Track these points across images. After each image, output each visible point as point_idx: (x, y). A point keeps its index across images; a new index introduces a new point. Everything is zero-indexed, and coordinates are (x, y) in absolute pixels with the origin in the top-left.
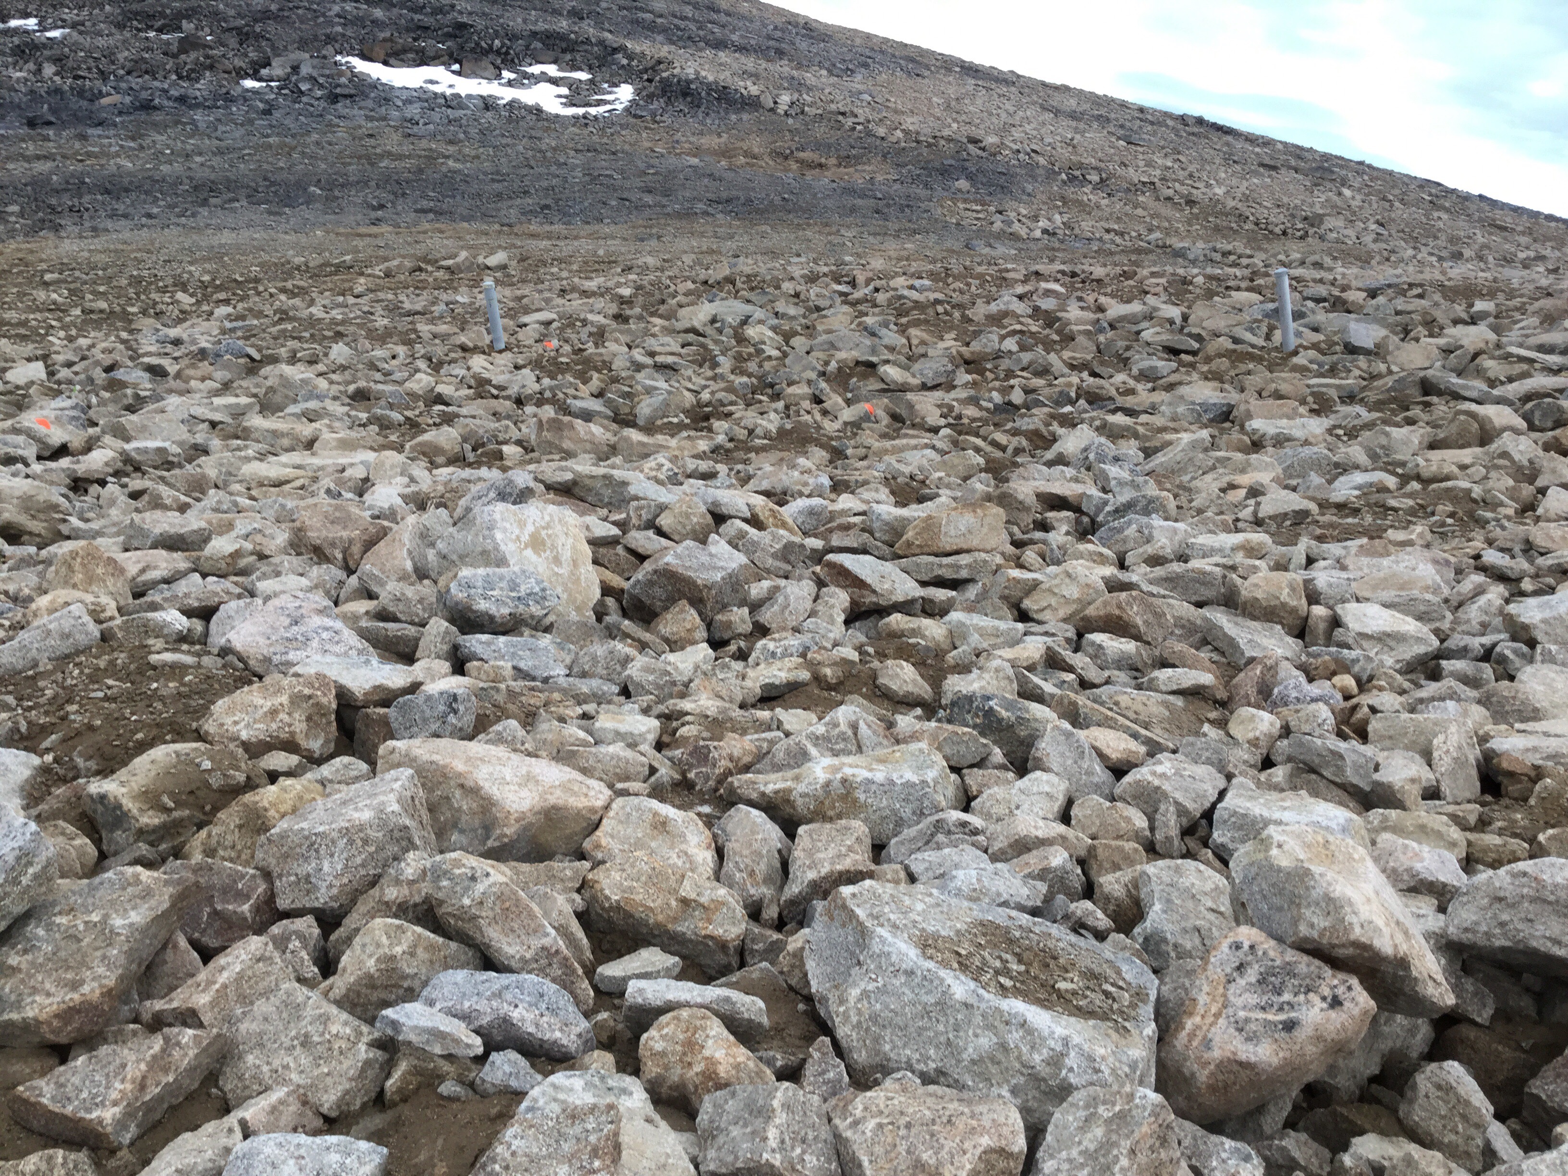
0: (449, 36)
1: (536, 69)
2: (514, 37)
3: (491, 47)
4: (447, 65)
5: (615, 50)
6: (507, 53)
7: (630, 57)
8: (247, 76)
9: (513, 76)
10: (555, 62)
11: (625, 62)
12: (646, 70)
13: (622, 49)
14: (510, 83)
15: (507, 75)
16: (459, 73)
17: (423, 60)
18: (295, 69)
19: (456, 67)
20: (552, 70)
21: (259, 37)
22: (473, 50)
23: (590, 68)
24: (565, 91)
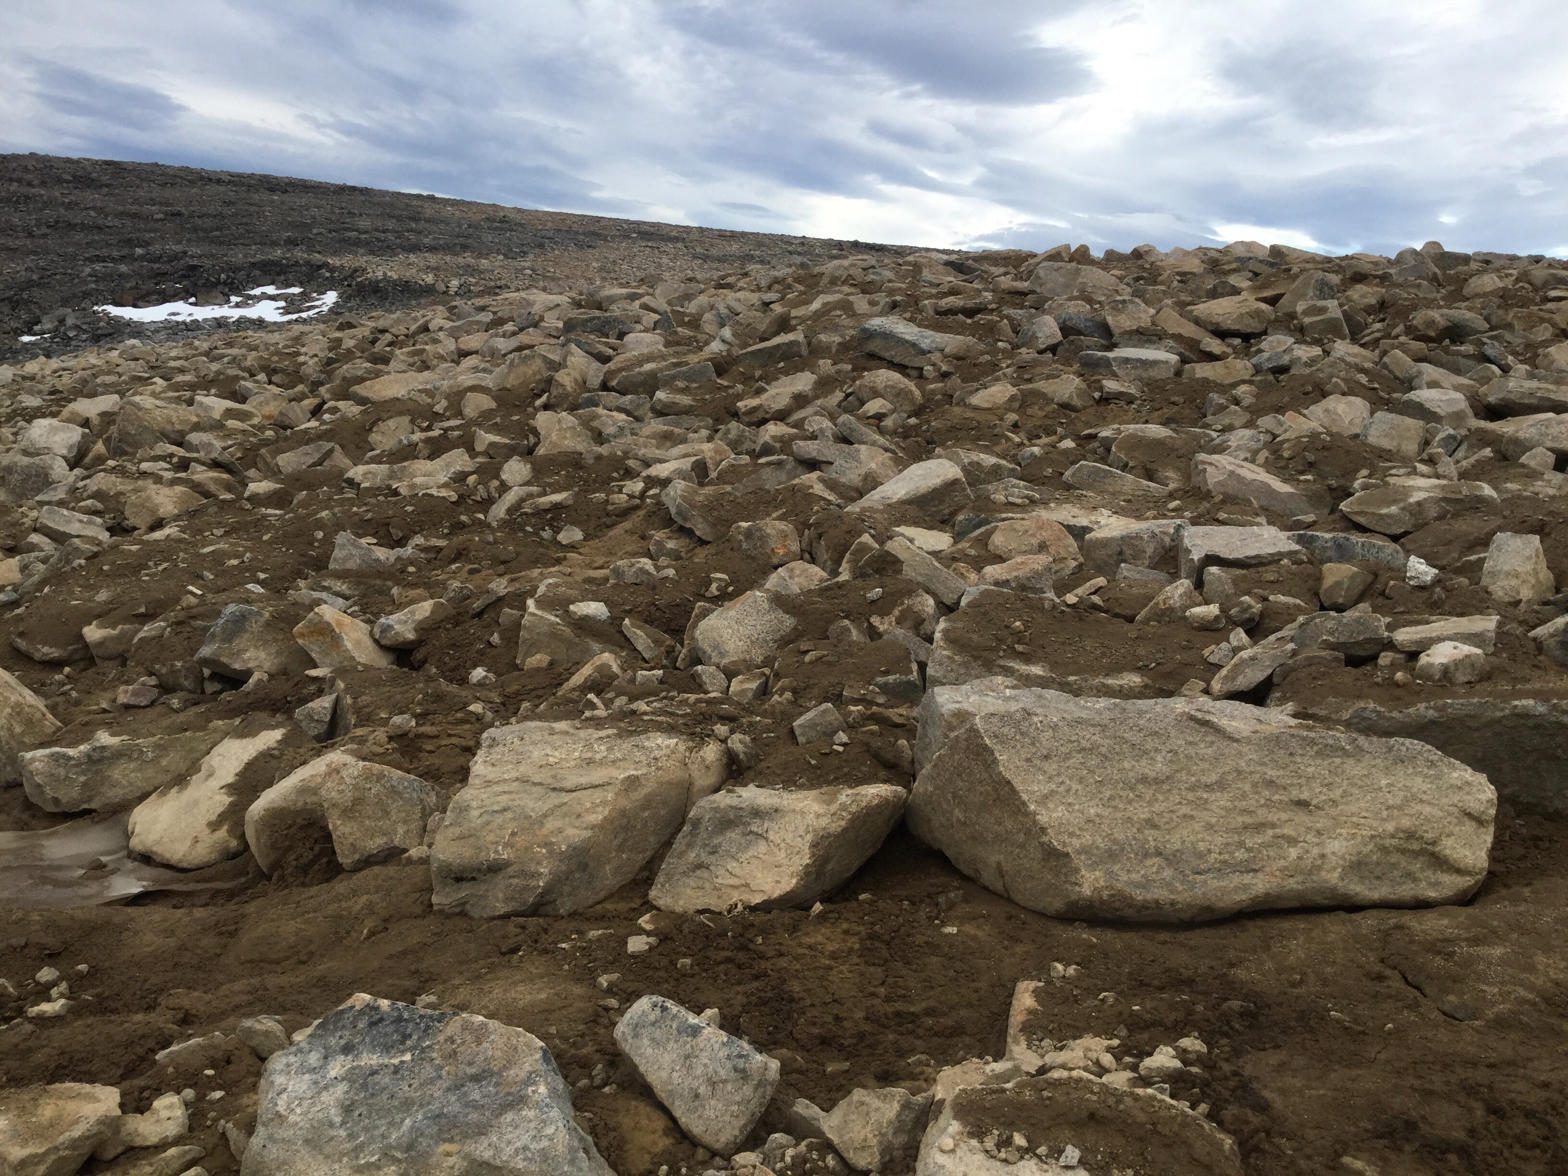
0: (184, 277)
1: (257, 291)
2: (237, 269)
3: (218, 279)
4: (185, 299)
5: (320, 267)
6: (232, 283)
7: (332, 270)
8: (23, 333)
9: (239, 299)
10: (272, 283)
11: (328, 275)
12: (346, 279)
13: (325, 265)
14: (237, 305)
15: (234, 299)
16: (194, 304)
17: (164, 298)
18: (62, 321)
19: (193, 300)
20: (271, 290)
21: (27, 302)
22: (204, 285)
23: (301, 284)
24: (282, 304)
